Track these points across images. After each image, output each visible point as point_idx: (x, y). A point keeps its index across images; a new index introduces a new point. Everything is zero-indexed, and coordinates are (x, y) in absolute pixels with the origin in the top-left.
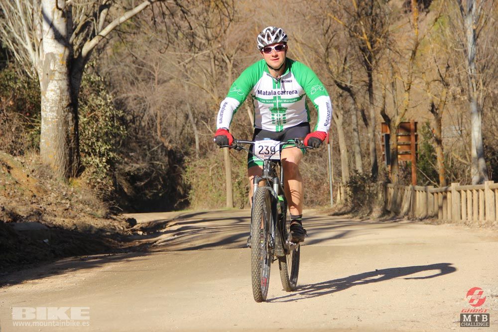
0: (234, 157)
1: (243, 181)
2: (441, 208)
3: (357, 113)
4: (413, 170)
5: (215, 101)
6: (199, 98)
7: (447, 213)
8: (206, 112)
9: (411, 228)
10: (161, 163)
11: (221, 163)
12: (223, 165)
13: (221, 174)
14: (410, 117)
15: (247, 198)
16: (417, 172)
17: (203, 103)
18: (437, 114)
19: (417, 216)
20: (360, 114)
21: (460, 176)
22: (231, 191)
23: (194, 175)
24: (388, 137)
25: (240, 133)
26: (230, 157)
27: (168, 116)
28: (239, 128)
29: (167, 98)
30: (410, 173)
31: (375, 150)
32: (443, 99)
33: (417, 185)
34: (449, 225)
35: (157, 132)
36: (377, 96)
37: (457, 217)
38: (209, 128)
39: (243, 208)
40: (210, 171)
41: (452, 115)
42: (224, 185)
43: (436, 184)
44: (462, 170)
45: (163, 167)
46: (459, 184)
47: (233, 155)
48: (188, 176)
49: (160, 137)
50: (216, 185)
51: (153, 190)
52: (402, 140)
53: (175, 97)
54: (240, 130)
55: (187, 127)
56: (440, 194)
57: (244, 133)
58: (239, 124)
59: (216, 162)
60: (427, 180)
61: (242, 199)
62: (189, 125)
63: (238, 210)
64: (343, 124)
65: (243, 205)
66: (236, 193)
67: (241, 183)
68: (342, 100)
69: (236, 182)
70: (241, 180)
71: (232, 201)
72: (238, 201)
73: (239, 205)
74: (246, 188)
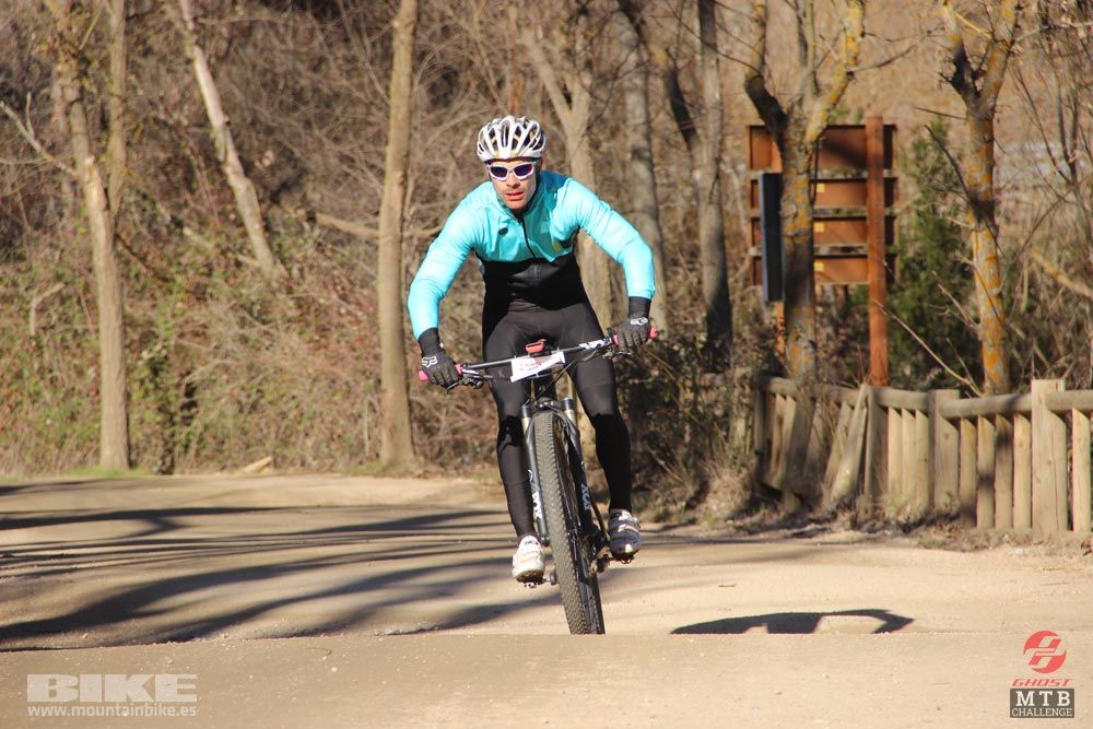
0: (134, 259)
1: (173, 359)
2: (986, 481)
3: (646, 80)
4: (875, 322)
5: (55, 21)
7: (1013, 504)
8: (14, 65)
9: (865, 562)
11: (80, 283)
12: (87, 289)
13: (80, 328)
14: (864, 104)
15: (187, 430)
16: (891, 328)
18: (978, 94)
19: (890, 512)
20: (658, 84)
21: (1061, 348)
22: (120, 398)
24: (774, 187)
25: (162, 156)
26: (119, 255)
28: (155, 136)
30: (864, 336)
31: (721, 239)
32: (1004, 31)
33: (889, 384)
34: (1019, 550)
36: (728, 15)
37: (1051, 522)
38: (29, 135)
39: (168, 471)
40: (33, 314)
41: (1034, 96)
42: (91, 372)
43: (968, 381)
44: (1072, 323)
46: (1062, 383)
47: (129, 248)
50: (56, 373)
52: (831, 198)
54: (163, 148)
56: (984, 424)
57: (176, 156)
58: (156, 120)
59: (59, 278)
60: (932, 364)
61: (167, 432)
63: (151, 477)
64: (589, 128)
65: (168, 460)
66: (143, 407)
67: (165, 367)
68: (589, 28)
69: (140, 363)
70: (164, 352)
71: (125, 440)
72: (149, 442)
73: (151, 457)
74: (183, 388)
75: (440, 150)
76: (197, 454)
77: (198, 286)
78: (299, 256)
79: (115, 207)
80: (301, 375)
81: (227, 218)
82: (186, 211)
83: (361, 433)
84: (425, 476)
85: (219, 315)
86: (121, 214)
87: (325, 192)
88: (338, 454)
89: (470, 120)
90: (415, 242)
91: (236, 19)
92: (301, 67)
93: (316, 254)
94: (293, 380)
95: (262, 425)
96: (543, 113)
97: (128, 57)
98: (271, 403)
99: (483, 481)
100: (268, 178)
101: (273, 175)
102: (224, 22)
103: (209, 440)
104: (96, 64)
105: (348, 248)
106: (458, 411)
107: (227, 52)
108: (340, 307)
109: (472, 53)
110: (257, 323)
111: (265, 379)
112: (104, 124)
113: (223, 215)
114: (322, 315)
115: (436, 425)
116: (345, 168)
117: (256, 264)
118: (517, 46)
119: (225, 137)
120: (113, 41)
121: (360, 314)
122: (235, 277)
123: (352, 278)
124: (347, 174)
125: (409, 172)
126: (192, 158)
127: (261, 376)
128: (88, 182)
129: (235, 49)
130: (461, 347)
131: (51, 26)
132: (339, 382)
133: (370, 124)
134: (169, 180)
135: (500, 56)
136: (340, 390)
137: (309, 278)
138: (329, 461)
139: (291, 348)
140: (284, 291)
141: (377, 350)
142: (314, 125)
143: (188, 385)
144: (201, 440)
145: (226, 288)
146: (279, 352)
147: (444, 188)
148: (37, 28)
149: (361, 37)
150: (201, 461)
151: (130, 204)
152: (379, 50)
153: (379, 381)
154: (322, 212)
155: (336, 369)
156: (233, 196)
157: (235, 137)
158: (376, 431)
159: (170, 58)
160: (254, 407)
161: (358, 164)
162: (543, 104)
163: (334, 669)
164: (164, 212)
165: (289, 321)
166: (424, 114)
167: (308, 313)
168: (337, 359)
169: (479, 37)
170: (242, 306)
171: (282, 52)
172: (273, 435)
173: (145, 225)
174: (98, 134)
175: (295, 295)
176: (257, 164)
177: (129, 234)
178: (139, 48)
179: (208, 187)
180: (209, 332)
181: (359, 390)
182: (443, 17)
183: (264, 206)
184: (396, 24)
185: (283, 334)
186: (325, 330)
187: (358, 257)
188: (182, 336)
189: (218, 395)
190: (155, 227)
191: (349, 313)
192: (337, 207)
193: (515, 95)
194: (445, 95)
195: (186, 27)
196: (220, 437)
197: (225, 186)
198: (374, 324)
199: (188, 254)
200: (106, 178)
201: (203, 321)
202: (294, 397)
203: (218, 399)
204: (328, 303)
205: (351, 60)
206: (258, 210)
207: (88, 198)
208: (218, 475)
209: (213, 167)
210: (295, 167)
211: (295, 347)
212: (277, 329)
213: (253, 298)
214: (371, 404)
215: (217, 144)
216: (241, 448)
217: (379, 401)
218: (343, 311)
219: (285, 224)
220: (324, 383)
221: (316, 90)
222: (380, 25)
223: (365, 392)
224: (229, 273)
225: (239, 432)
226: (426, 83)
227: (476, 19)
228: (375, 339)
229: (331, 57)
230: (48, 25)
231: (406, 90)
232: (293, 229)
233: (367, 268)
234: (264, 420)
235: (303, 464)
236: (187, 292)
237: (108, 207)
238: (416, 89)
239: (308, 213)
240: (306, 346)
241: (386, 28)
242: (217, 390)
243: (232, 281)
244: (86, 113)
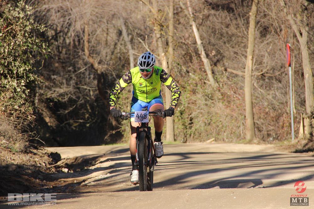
1: (186, 110)
5: (154, 15)
6: (134, 11)
8: (142, 28)
10: (88, 88)
15: (190, 130)
17: (139, 17)
23: (128, 103)
25: (183, 53)
27: (98, 32)
28: (182, 47)
29: (96, 10)
35: (84, 51)
38: (147, 47)
39: (185, 142)
45: (91, 93)
48: (121, 103)
49: (88, 57)
51: (79, 119)
53: (107, 9)
54: (183, 50)
55: (119, 45)
57: (187, 53)
58: (182, 43)
61: (185, 131)
62: (123, 43)
63: (180, 144)
64: (307, 43)
65: (185, 139)
66: (178, 124)
67: (184, 112)
68: (308, 14)
69: (177, 111)
70: (184, 108)
71: (173, 133)
72: (180, 134)
73: (181, 138)
74: (189, 118)
75: (263, 50)
76: (193, 137)
77: (193, 89)
78: (222, 81)
79: (170, 67)
80: (223, 115)
81: (202, 70)
82: (190, 68)
83: (240, 131)
84: (259, 143)
85: (199, 98)
86: (172, 69)
87: (230, 62)
88: (233, 138)
89: (272, 41)
90: (256, 76)
91: (205, 13)
92: (223, 27)
93: (227, 80)
94: (220, 116)
95: (212, 129)
96: (294, 38)
97: (174, 25)
98: (214, 123)
99: (276, 145)
100: (213, 59)
101: (215, 58)
102: (201, 14)
103: (197, 133)
104: (165, 27)
105: (236, 78)
106: (268, 125)
107: (202, 22)
108: (234, 95)
109: (273, 22)
110: (210, 100)
111: (213, 116)
112: (167, 44)
113: (200, 69)
114: (229, 98)
115: (262, 129)
116: (235, 55)
117: (210, 83)
118: (286, 19)
119: (201, 47)
120: (170, 20)
121: (240, 97)
122: (204, 87)
123: (237, 87)
124: (236, 57)
125: (254, 56)
126: (192, 53)
127: (211, 115)
128: (163, 60)
129: (204, 22)
130: (269, 107)
131: (153, 17)
132: (233, 117)
133: (242, 42)
134: (185, 59)
135: (281, 22)
136: (234, 119)
137: (225, 87)
138: (231, 140)
139: (220, 107)
140: (218, 91)
141: (245, 108)
142: (226, 43)
143: (191, 118)
144: (194, 133)
145: (201, 90)
146: (216, 108)
147: (264, 61)
148: (149, 17)
149: (240, 18)
150: (194, 139)
151: (174, 66)
152: (246, 21)
153: (245, 117)
154: (228, 68)
155: (233, 113)
156: (203, 64)
157: (204, 47)
158: (244, 131)
159: (186, 25)
160: (209, 124)
161: (239, 54)
162: (293, 36)
163: (235, 198)
164: (184, 69)
165: (219, 99)
166: (259, 40)
167: (225, 97)
168: (233, 110)
169: (274, 17)
170: (206, 95)
171: (218, 22)
172: (215, 132)
173: (178, 72)
174: (165, 47)
175: (221, 92)
176: (210, 54)
177: (174, 75)
178: (177, 22)
179: (196, 61)
180: (196, 102)
181: (239, 119)
182: (264, 11)
183: (212, 67)
184: (250, 14)
185: (217, 103)
186: (229, 102)
187: (239, 81)
188: (189, 104)
189: (199, 120)
190: (181, 73)
191: (236, 97)
192: (233, 66)
193: (285, 33)
194: (265, 34)
195: (190, 16)
196: (200, 132)
197: (201, 61)
198: (244, 100)
199: (191, 80)
200: (168, 59)
201: (195, 99)
202: (221, 121)
203: (199, 122)
204: (230, 94)
205: (237, 25)
206: (210, 67)
207: (163, 65)
208: (199, 143)
209: (198, 56)
210: (221, 55)
211: (221, 107)
212: (216, 102)
213: (209, 93)
214: (243, 123)
215: (199, 49)
216: (206, 136)
217: (245, 122)
218: (235, 96)
219: (218, 72)
220: (229, 117)
221: (227, 33)
222: (246, 14)
223: (241, 120)
224: (202, 86)
225: (205, 131)
226: (259, 31)
227: (274, 11)
228: (244, 104)
229: (231, 24)
230: (152, 16)
231: (253, 33)
232: (220, 73)
233: (241, 84)
234: (212, 128)
235: (223, 140)
236: (190, 91)
237: (168, 67)
238: (256, 32)
239: (225, 68)
240: (224, 106)
241: (247, 15)
242: (199, 119)
243: (203, 88)
244: (162, 41)
